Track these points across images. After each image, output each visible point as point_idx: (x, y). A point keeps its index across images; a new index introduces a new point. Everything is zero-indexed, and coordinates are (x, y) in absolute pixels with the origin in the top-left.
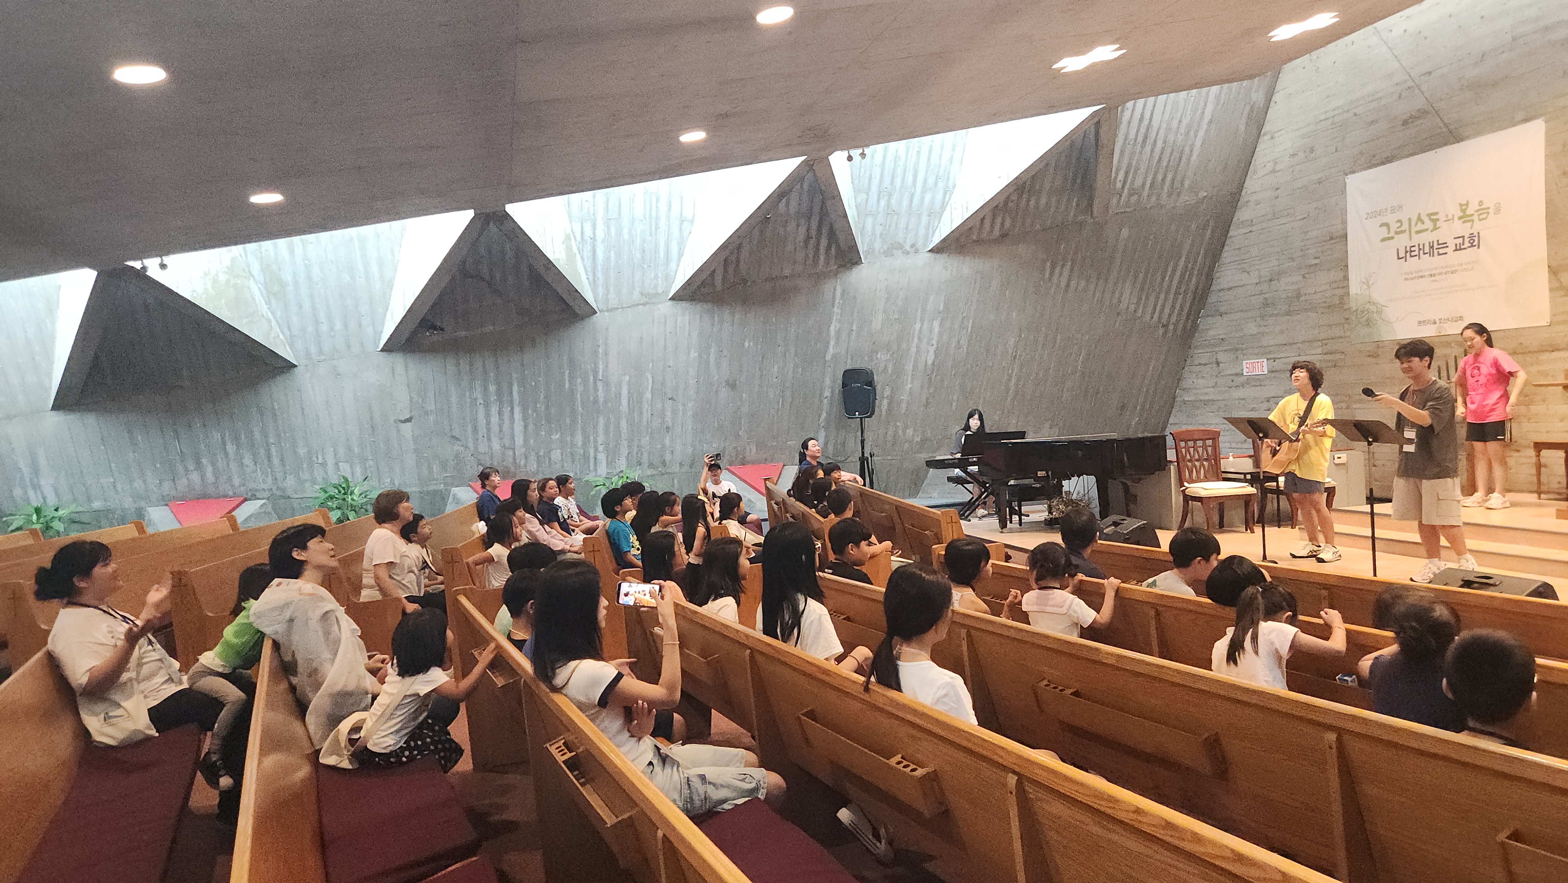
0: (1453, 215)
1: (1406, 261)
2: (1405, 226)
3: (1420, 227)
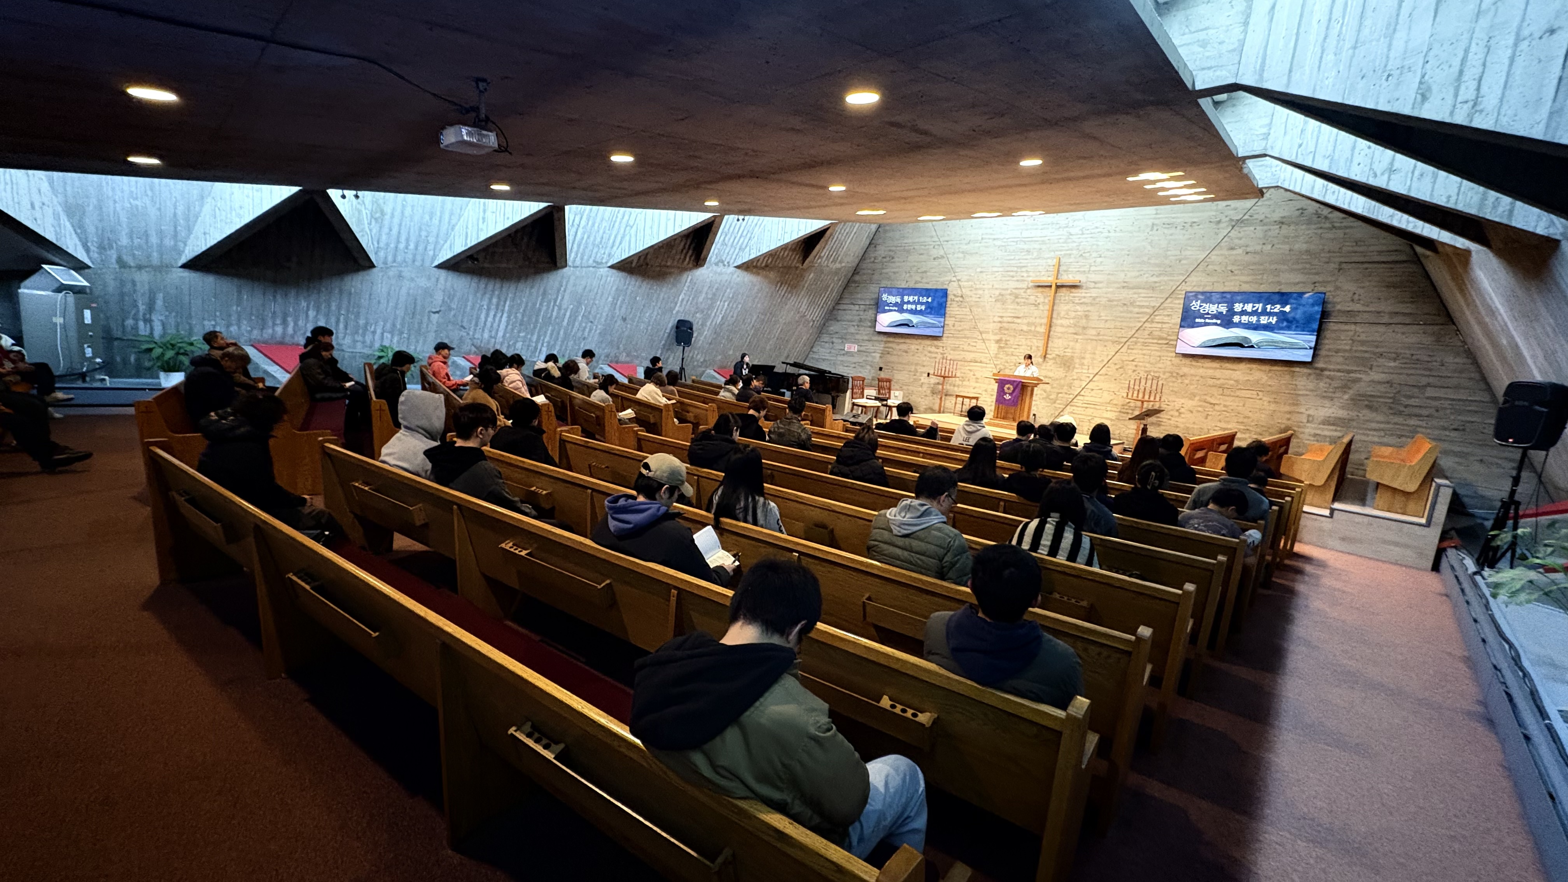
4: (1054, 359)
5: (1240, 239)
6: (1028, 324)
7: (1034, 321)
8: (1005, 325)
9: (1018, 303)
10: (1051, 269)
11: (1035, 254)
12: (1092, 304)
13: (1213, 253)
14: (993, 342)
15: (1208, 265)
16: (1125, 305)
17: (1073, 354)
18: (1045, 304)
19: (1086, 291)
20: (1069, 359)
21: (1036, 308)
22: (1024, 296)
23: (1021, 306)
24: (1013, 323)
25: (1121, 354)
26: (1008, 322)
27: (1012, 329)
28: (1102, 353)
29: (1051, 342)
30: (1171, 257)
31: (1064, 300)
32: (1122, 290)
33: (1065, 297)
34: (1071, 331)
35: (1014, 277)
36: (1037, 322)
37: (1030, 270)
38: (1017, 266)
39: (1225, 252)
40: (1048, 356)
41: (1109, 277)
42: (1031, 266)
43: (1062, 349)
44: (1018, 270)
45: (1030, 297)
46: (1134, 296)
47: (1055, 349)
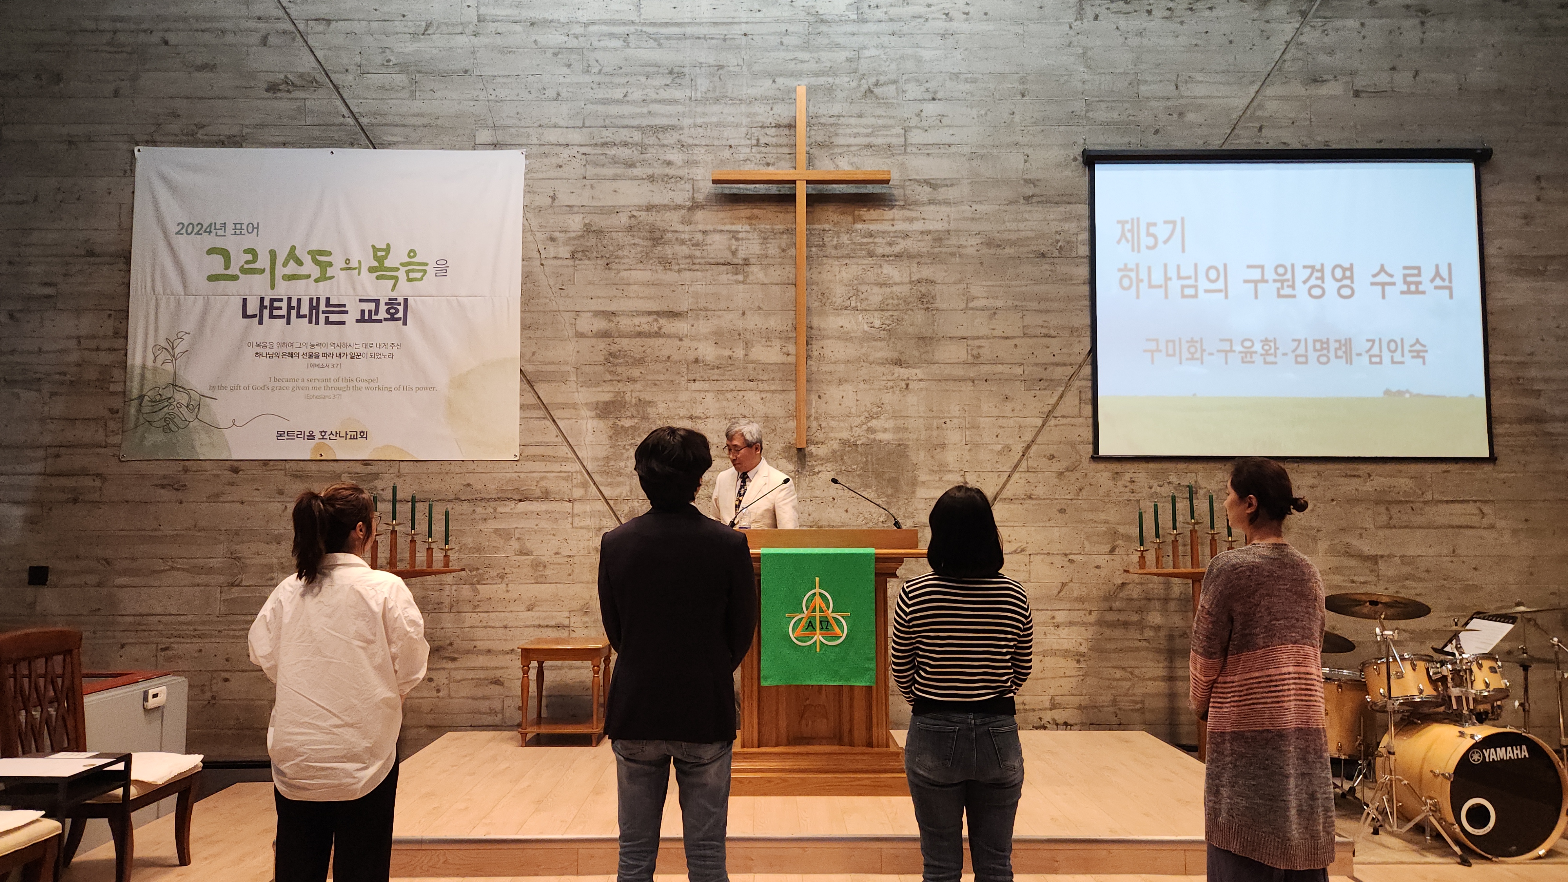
0: (360, 262)
1: (261, 322)
2: (263, 262)
3: (292, 268)
4: (835, 457)
5: (1331, 53)
6: (719, 337)
7: (740, 324)
8: (625, 343)
9: (666, 263)
10: (771, 136)
11: (703, 84)
12: (935, 259)
13: (1269, 91)
14: (585, 412)
15: (1260, 129)
16: (1043, 255)
17: (900, 435)
18: (771, 261)
19: (907, 213)
20: (889, 453)
21: (740, 277)
22: (686, 236)
23: (679, 271)
24: (658, 334)
25: (1064, 421)
26: (640, 334)
27: (657, 360)
28: (1001, 422)
29: (814, 397)
30: (1154, 104)
31: (836, 247)
32: (1023, 208)
33: (838, 234)
34: (880, 355)
35: (632, 165)
36: (751, 326)
37: (690, 141)
38: (638, 128)
39: (1299, 90)
40: (813, 449)
41: (974, 163)
42: (695, 126)
43: (858, 421)
44: (646, 141)
45: (710, 239)
46: (1066, 226)
47: (833, 424)
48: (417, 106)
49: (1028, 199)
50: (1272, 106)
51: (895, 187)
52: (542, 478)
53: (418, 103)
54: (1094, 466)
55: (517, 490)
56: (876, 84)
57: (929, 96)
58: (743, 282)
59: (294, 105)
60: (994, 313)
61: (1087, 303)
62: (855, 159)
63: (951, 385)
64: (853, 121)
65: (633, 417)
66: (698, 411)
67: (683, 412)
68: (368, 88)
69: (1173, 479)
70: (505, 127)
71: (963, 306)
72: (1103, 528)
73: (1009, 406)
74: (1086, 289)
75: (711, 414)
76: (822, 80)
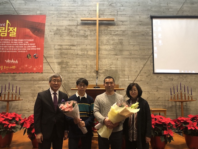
8: (64, 51)
14: (56, 64)
15: (183, 12)
16: (143, 35)
17: (116, 69)
18: (92, 36)
19: (118, 27)
20: (114, 72)
21: (86, 39)
22: (76, 31)
23: (74, 37)
24: (70, 49)
25: (147, 66)
26: (67, 49)
27: (70, 54)
28: (135, 66)
29: (100, 61)
30: (163, 8)
31: (104, 33)
32: (139, 26)
33: (105, 31)
34: (112, 53)
35: (66, 18)
36: (88, 48)
37: (77, 13)
38: (67, 11)
39: (190, 6)
40: (100, 71)
41: (130, 18)
42: (78, 11)
43: (108, 66)
44: (69, 13)
45: (81, 31)
46: (148, 29)
47: (104, 66)
48: (26, 7)
49: (140, 24)
50: (185, 8)
51: (115, 22)
52: (47, 77)
53: (26, 6)
54: (153, 75)
55: (42, 79)
56: (112, 3)
57: (121, 6)
58: (87, 39)
59: (3, 7)
60: (134, 45)
61: (152, 44)
62: (108, 17)
63: (126, 59)
64: (107, 10)
65: (65, 65)
66: (78, 64)
67: (75, 64)
68: (17, 3)
69: (168, 77)
70: (42, 11)
71: (128, 44)
72: (155, 87)
73: (137, 63)
74: (151, 41)
75: (80, 64)
76: (102, 3)
